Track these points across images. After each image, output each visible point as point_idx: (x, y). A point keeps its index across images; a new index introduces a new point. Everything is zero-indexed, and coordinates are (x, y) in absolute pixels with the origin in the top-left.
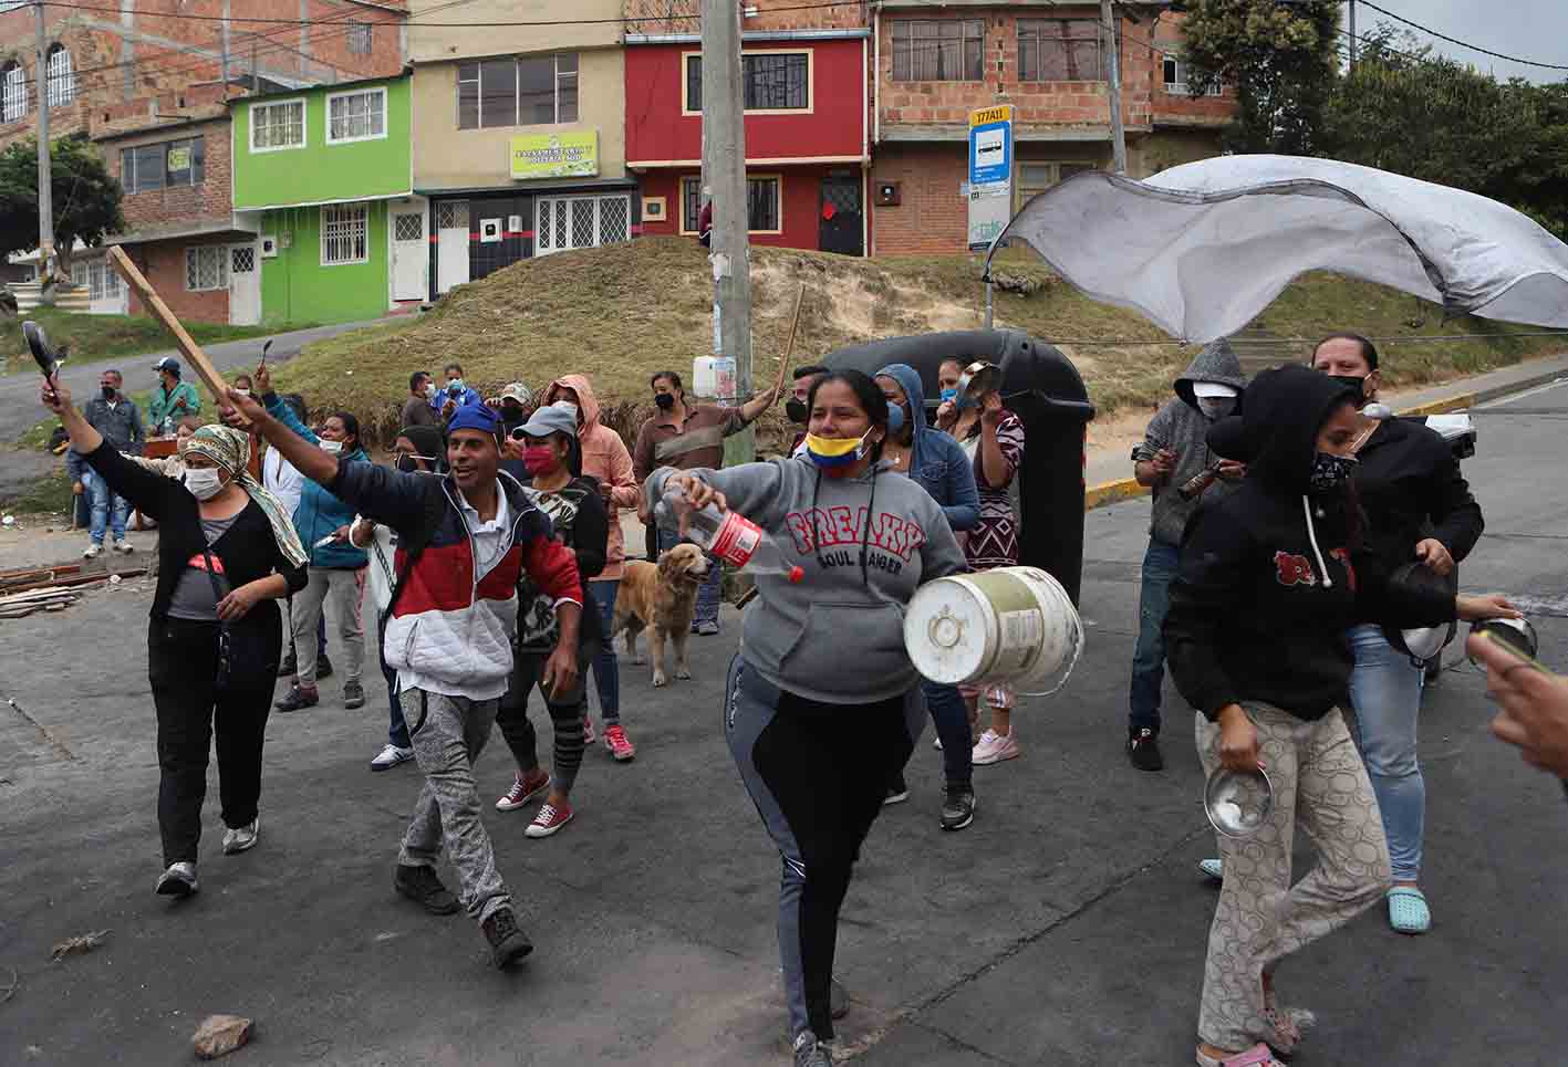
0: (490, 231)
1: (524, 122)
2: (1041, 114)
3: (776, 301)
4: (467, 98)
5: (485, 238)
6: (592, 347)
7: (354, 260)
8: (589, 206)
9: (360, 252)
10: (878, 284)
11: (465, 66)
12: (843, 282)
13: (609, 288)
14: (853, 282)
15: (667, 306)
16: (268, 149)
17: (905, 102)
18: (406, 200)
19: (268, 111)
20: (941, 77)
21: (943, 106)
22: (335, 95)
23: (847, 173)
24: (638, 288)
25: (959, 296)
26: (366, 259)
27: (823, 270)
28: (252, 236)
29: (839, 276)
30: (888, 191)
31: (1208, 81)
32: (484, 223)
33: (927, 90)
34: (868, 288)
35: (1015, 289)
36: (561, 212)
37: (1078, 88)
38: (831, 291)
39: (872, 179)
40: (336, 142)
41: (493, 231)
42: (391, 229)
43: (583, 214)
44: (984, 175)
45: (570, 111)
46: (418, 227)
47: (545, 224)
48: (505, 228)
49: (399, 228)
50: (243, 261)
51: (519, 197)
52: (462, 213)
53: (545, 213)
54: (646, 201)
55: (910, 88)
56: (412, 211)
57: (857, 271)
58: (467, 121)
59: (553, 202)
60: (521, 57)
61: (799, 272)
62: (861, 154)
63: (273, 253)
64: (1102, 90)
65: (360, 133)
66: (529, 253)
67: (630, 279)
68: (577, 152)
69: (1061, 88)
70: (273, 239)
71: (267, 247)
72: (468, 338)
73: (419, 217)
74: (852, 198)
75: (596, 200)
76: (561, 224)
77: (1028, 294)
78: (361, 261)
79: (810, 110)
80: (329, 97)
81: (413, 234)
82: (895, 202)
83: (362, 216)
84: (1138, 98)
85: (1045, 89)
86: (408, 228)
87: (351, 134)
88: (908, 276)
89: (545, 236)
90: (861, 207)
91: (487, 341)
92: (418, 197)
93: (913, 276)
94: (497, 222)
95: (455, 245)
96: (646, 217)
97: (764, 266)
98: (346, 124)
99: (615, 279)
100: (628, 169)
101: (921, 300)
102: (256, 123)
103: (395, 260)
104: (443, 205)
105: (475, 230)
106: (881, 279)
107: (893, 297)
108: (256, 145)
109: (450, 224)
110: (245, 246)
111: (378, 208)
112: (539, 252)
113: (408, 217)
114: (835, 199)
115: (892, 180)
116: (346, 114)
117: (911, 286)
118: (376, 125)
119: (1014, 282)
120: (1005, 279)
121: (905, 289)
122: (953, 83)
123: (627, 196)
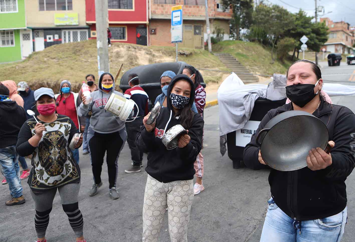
0: (50, 39)
1: (58, 9)
2: (190, 13)
3: (123, 57)
5: (48, 41)
6: (72, 69)
7: (10, 45)
8: (77, 33)
9: (12, 43)
10: (150, 52)
12: (141, 52)
13: (78, 53)
14: (143, 52)
15: (93, 58)
17: (157, 9)
18: (25, 30)
20: (166, 3)
21: (166, 10)
23: (143, 26)
24: (86, 53)
25: (170, 56)
26: (14, 45)
27: (135, 49)
29: (140, 50)
30: (153, 31)
31: (226, 8)
32: (48, 37)
33: (162, 6)
34: (147, 54)
35: (184, 54)
36: (69, 34)
37: (198, 7)
38: (138, 54)
39: (150, 28)
40: (3, 12)
41: (50, 38)
42: (21, 37)
43: (75, 35)
44: (175, 23)
45: (70, 8)
46: (29, 37)
47: (65, 37)
48: (54, 38)
49: (23, 37)
51: (57, 30)
52: (41, 34)
53: (65, 34)
54: (92, 32)
55: (158, 5)
56: (27, 33)
57: (144, 49)
58: (41, 8)
59: (67, 31)
61: (129, 49)
62: (146, 21)
64: (203, 8)
65: (10, 10)
67: (83, 51)
68: (72, 18)
69: (194, 7)
72: (36, 66)
73: (29, 34)
74: (144, 32)
75: (79, 31)
76: (69, 37)
77: (187, 55)
78: (12, 46)
79: (133, 10)
81: (28, 39)
82: (155, 33)
83: (13, 34)
84: (212, 10)
85: (190, 7)
86: (26, 37)
87: (7, 11)
88: (157, 51)
89: (65, 40)
90: (146, 34)
91: (42, 67)
92: (28, 29)
93: (158, 51)
94: (51, 36)
95: (40, 42)
96: (92, 36)
97: (120, 48)
98: (5, 7)
99: (80, 50)
100: (87, 23)
101: (161, 57)
103: (23, 46)
104: (36, 31)
105: (45, 38)
106: (150, 51)
107: (154, 56)
109: (38, 36)
111: (18, 31)
113: (26, 34)
114: (140, 32)
115: (154, 28)
116: (5, 5)
117: (158, 53)
118: (15, 8)
119: (184, 53)
120: (181, 51)
121: (156, 54)
122: (169, 5)
123: (87, 31)
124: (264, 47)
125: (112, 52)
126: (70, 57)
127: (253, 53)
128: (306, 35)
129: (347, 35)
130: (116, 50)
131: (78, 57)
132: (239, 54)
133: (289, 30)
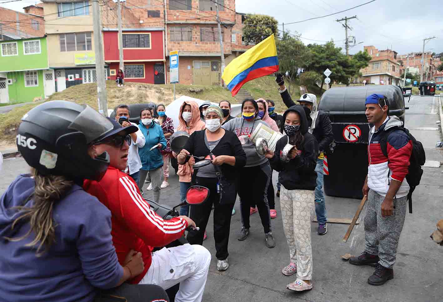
0: (71, 78)
1: (78, 50)
2: (206, 49)
3: (133, 96)
4: (62, 43)
5: (69, 80)
7: (34, 85)
9: (36, 83)
11: (61, 35)
14: (153, 90)
16: (7, 55)
17: (174, 46)
18: (48, 70)
19: (6, 45)
20: (182, 40)
21: (183, 48)
22: (26, 41)
23: (160, 64)
25: (180, 93)
26: (38, 85)
27: (146, 88)
28: (5, 79)
29: (150, 89)
32: (69, 76)
33: (179, 44)
34: (157, 92)
35: (193, 92)
36: (89, 73)
37: (214, 43)
38: (148, 93)
39: (168, 65)
40: (27, 54)
41: (72, 78)
42: (44, 77)
43: (95, 74)
44: (173, 66)
45: (90, 48)
46: (51, 77)
47: (85, 76)
48: (75, 77)
49: (46, 77)
50: (2, 85)
51: (78, 69)
52: (63, 73)
53: (85, 73)
54: (111, 70)
55: (175, 43)
56: (49, 73)
57: (155, 88)
58: (63, 49)
59: (87, 70)
60: (76, 33)
61: (140, 88)
62: (163, 59)
63: (11, 83)
64: (219, 44)
65: (33, 52)
66: (81, 82)
68: (92, 58)
69: (210, 43)
70: (11, 80)
71: (9, 82)
73: (51, 74)
74: (162, 70)
76: (89, 76)
77: (197, 93)
78: (36, 86)
79: (150, 48)
80: (24, 42)
81: (50, 79)
83: (36, 74)
84: (228, 46)
85: (207, 44)
86: (49, 77)
87: (31, 52)
89: (85, 79)
90: (164, 72)
92: (50, 69)
94: (72, 76)
95: (62, 81)
96: (111, 74)
97: (131, 87)
98: (29, 49)
100: (105, 63)
102: (3, 48)
103: (45, 85)
104: (57, 71)
105: (67, 78)
106: (160, 90)
107: (163, 94)
108: (4, 54)
109: (60, 76)
110: (3, 81)
111: (41, 71)
112: (84, 83)
113: (49, 74)
114: (158, 70)
116: (29, 47)
117: (168, 91)
118: (38, 50)
119: (193, 90)
120: (191, 89)
121: (166, 92)
122: (185, 42)
123: (106, 69)
125: (124, 92)
126: (85, 97)
128: (330, 68)
129: (394, 65)
130: (128, 89)
131: (92, 97)
132: (255, 89)
133: (313, 64)
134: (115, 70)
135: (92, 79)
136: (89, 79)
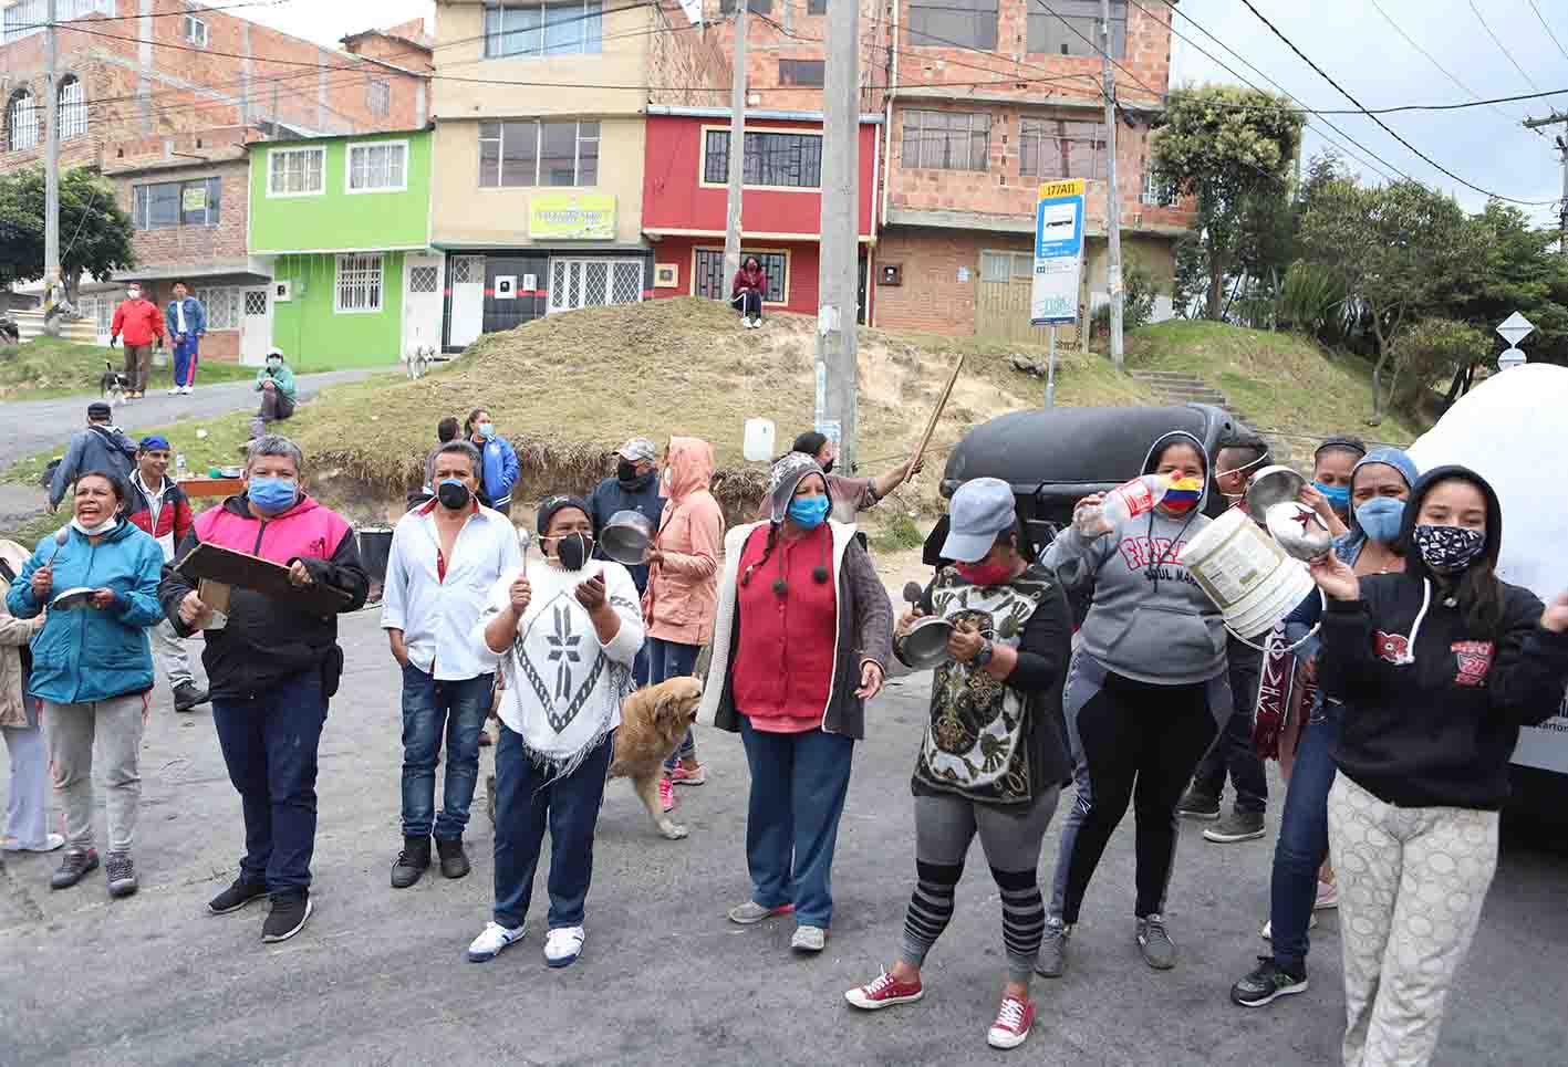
0: (505, 288)
1: (541, 184)
4: (488, 159)
5: (499, 295)
7: (367, 309)
8: (602, 269)
9: (374, 301)
11: (487, 124)
16: (286, 194)
17: (914, 188)
18: (423, 253)
19: (287, 157)
20: (947, 166)
21: (949, 193)
22: (355, 145)
26: (379, 309)
28: (265, 280)
30: (891, 271)
32: (499, 280)
33: (933, 178)
36: (575, 272)
39: (877, 260)
40: (354, 191)
41: (509, 287)
42: (406, 279)
43: (596, 278)
45: (590, 177)
46: (433, 279)
47: (559, 284)
48: (520, 286)
49: (414, 280)
50: (255, 303)
51: (535, 256)
52: (477, 268)
53: (559, 273)
54: (658, 267)
55: (918, 175)
56: (427, 264)
58: (487, 178)
59: (568, 262)
60: (544, 120)
62: (869, 234)
63: (286, 297)
64: (1097, 189)
65: (380, 185)
66: (542, 312)
68: (594, 216)
70: (287, 284)
71: (281, 290)
73: (434, 270)
75: (611, 263)
76: (574, 284)
78: (374, 310)
80: (350, 146)
81: (428, 286)
82: (896, 283)
83: (379, 266)
86: (423, 279)
87: (370, 186)
89: (558, 296)
92: (436, 251)
94: (512, 280)
95: (469, 298)
96: (658, 282)
98: (366, 175)
100: (643, 234)
102: (275, 168)
103: (408, 310)
104: (457, 257)
105: (489, 286)
108: (274, 189)
109: (465, 278)
110: (261, 288)
111: (397, 257)
112: (551, 309)
113: (424, 269)
115: (895, 261)
116: (366, 165)
118: (397, 180)
122: (958, 173)
123: (640, 262)
124: (1326, 354)
127: (1286, 374)
128: (1525, 309)
132: (1232, 379)
133: (1443, 291)
134: (674, 268)
135: (582, 296)
136: (574, 297)
